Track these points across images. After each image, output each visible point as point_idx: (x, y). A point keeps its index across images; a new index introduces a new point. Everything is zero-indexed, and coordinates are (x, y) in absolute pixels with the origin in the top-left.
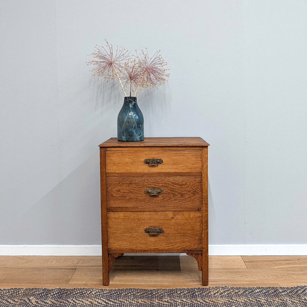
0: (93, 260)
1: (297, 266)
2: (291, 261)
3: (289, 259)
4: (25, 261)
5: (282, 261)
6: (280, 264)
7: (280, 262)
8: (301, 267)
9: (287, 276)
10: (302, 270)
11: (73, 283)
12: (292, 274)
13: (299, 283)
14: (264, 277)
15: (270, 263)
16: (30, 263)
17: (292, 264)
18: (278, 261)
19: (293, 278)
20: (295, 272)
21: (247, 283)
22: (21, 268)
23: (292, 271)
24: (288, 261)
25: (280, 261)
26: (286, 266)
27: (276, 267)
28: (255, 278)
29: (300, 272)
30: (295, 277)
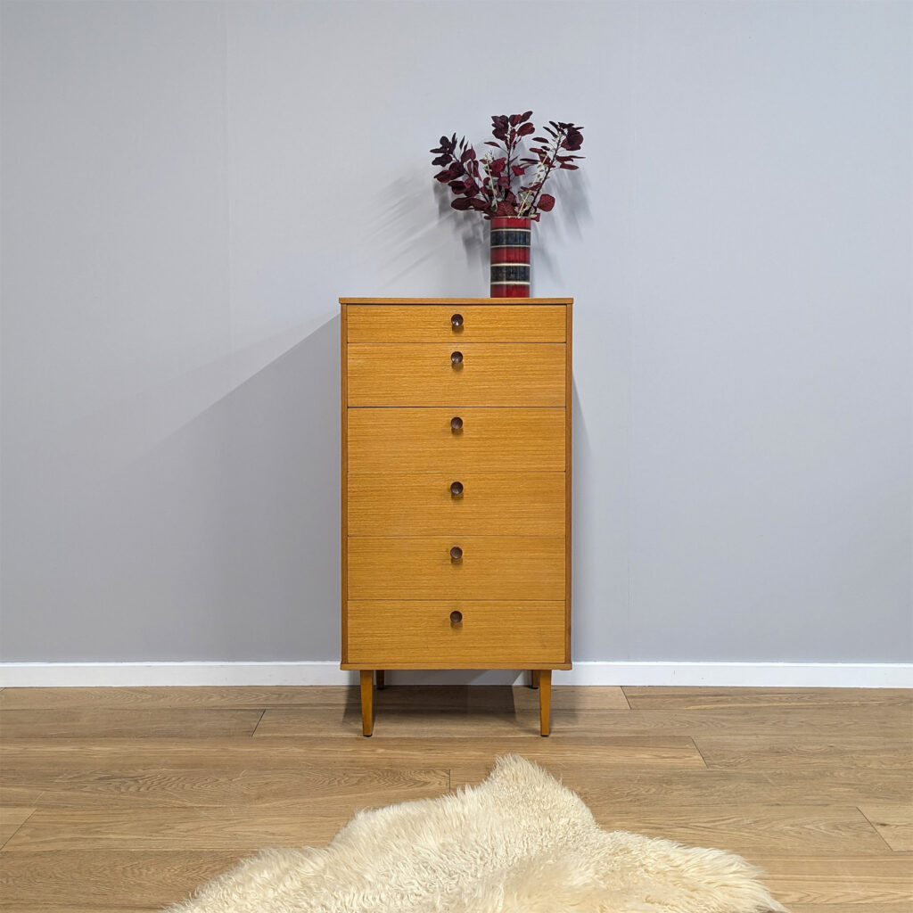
0: (299, 694)
1: (737, 705)
2: (727, 695)
3: (721, 693)
4: (150, 696)
6: (700, 702)
7: (703, 698)
8: (745, 707)
9: (712, 722)
10: (747, 713)
11: (262, 735)
12: (723, 721)
13: (735, 735)
15: (682, 699)
16: (162, 700)
17: (728, 702)
18: (697, 696)
19: (723, 726)
20: (730, 717)
21: (627, 735)
22: (145, 710)
23: (722, 714)
24: (720, 696)
25: (704, 696)
26: (713, 706)
27: (691, 708)
28: (645, 726)
29: (740, 717)
30: (727, 725)
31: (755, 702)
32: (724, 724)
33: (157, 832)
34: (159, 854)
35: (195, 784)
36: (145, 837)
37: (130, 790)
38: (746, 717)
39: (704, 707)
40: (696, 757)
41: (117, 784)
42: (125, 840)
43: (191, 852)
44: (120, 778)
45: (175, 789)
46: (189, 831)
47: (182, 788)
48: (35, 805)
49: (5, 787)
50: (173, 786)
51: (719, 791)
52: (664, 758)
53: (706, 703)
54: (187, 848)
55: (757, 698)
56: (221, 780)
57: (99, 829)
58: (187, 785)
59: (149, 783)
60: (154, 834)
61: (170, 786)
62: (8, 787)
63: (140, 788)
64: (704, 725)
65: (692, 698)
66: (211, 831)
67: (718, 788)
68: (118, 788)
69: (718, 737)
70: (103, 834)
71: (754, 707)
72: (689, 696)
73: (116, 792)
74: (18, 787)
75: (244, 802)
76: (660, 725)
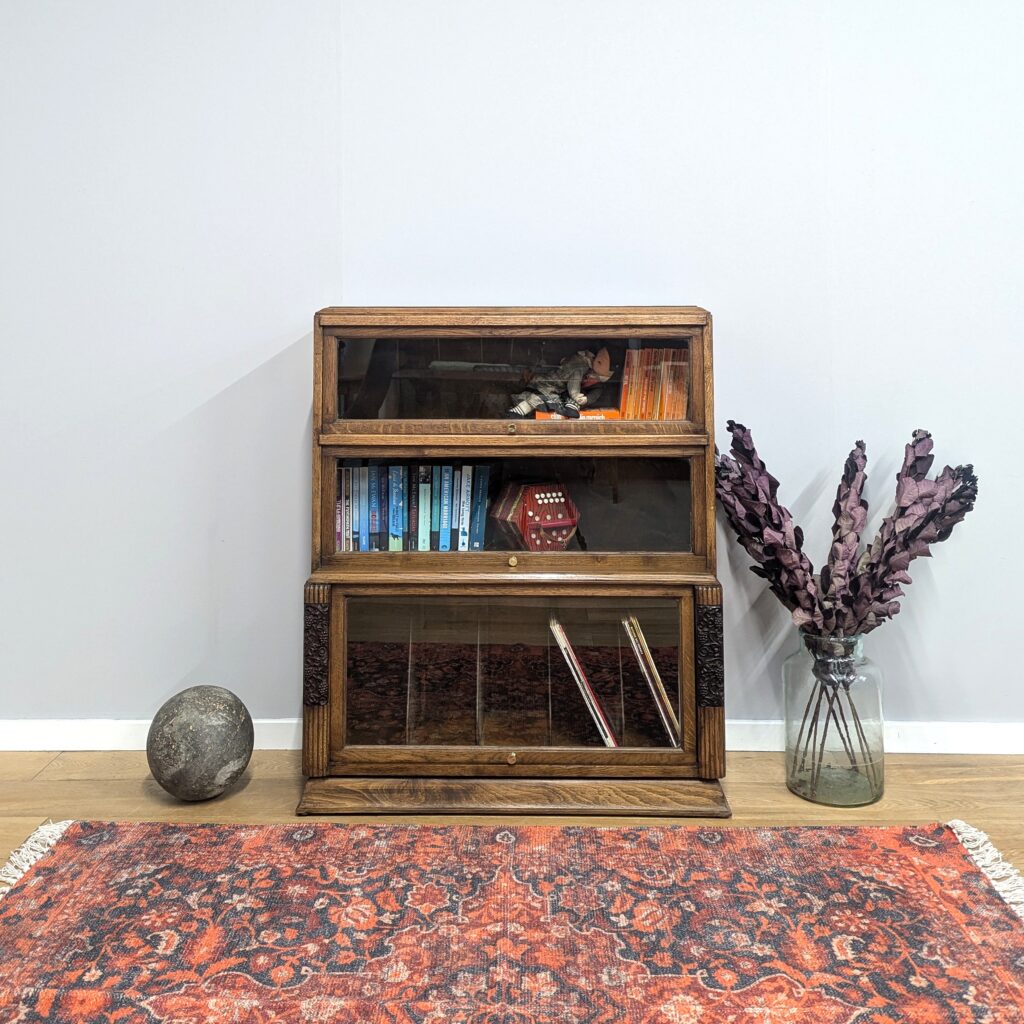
31: (1010, 775)
38: (1003, 795)
39: (944, 781)
53: (946, 776)
55: (1011, 770)
64: (952, 806)
65: (926, 770)
71: (1009, 782)
72: (921, 766)
76: (894, 805)
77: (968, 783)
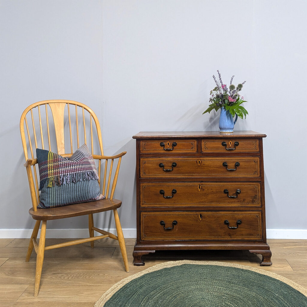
0: (128, 241)
1: (302, 247)
2: (298, 243)
3: (296, 242)
5: (291, 243)
6: (288, 245)
9: (294, 253)
12: (298, 253)
13: (303, 258)
14: (274, 254)
15: (280, 244)
17: (299, 246)
18: (286, 243)
19: (298, 255)
20: (301, 251)
23: (298, 250)
24: (296, 243)
25: (289, 243)
26: (293, 247)
27: (285, 247)
29: (304, 251)
30: (300, 254)
32: (298, 254)
33: (77, 295)
34: (77, 303)
35: (90, 276)
36: (72, 297)
37: (65, 278)
40: (289, 267)
41: (60, 276)
42: (64, 298)
43: (91, 303)
44: (61, 273)
45: (82, 278)
46: (89, 294)
47: (85, 278)
48: (29, 284)
49: (17, 277)
50: (82, 277)
51: (300, 280)
52: (276, 267)
54: (89, 301)
56: (101, 275)
57: (54, 293)
58: (87, 277)
59: (72, 276)
60: (75, 296)
61: (81, 277)
62: (18, 277)
63: (69, 278)
64: (290, 254)
65: (285, 244)
66: (98, 295)
67: (299, 279)
68: (60, 277)
69: (297, 259)
70: (55, 295)
72: (283, 243)
73: (59, 279)
74: (22, 277)
75: (110, 284)
77: (296, 248)
